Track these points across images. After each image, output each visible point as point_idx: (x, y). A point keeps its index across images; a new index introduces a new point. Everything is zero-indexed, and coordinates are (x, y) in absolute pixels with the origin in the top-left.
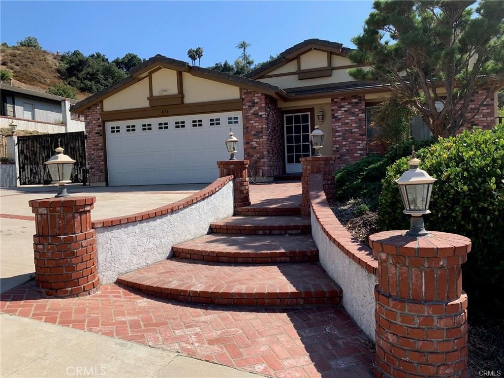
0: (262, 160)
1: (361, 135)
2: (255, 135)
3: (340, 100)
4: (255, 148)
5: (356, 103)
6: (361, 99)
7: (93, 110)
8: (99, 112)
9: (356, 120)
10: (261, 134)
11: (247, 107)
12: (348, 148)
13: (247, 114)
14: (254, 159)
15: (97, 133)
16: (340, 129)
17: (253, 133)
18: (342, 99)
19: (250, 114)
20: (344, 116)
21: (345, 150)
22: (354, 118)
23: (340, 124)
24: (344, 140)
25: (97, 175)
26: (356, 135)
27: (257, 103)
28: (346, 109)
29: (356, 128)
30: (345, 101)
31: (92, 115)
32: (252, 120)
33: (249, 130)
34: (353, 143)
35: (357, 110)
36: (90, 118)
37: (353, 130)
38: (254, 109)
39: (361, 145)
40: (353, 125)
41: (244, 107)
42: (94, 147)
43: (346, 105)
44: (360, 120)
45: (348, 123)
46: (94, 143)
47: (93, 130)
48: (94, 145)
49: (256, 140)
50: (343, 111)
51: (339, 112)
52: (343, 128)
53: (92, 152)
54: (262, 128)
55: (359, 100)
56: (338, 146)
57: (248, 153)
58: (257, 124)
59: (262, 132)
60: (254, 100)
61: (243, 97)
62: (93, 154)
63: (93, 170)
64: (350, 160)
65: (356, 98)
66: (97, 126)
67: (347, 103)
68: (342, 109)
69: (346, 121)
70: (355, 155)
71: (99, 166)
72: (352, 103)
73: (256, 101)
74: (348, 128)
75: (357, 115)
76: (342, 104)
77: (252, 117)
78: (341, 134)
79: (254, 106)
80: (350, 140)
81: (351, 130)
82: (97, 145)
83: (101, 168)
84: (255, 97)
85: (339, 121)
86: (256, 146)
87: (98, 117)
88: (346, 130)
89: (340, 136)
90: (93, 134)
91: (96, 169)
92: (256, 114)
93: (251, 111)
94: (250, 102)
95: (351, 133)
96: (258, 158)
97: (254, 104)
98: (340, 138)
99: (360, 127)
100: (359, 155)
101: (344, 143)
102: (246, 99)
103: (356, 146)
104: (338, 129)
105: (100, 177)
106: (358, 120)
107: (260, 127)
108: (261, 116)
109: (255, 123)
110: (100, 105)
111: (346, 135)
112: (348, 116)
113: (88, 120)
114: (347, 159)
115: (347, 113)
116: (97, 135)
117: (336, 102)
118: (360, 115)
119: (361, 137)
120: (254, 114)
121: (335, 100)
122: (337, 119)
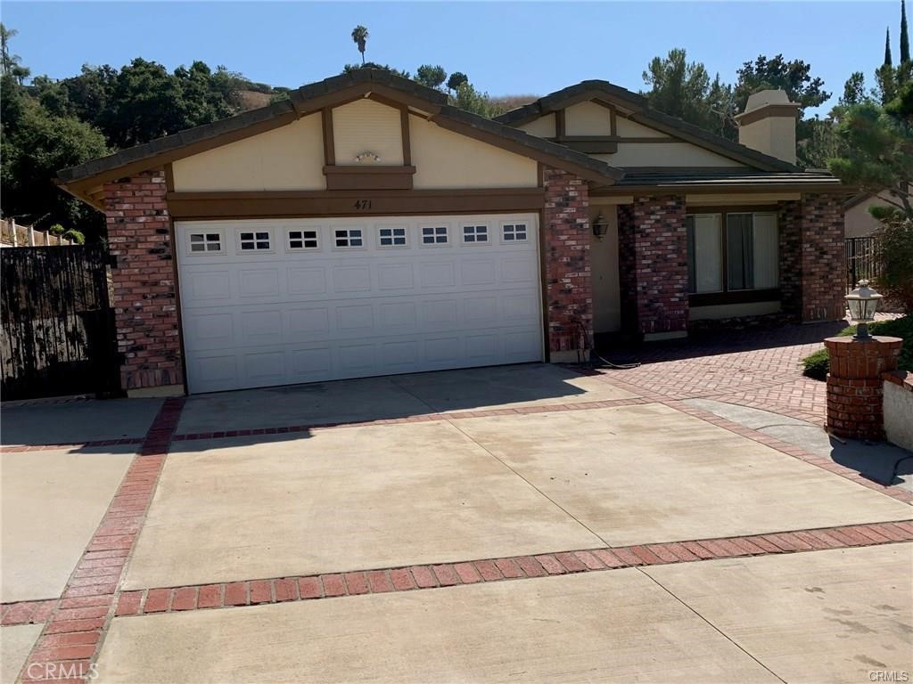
0: (584, 317)
1: (680, 265)
2: (568, 264)
3: (648, 200)
4: (570, 291)
5: (673, 207)
6: (680, 202)
7: (140, 185)
8: (159, 193)
9: (672, 239)
10: (580, 263)
11: (553, 205)
12: (661, 287)
13: (553, 221)
14: (567, 313)
15: (152, 251)
16: (649, 253)
17: (565, 260)
18: (651, 199)
19: (559, 222)
20: (654, 230)
21: (656, 292)
22: (669, 234)
23: (649, 244)
24: (655, 274)
25: (157, 368)
26: (674, 264)
27: (573, 198)
28: (658, 217)
29: (674, 251)
30: (657, 203)
31: (132, 200)
32: (562, 235)
33: (557, 255)
34: (669, 279)
35: (675, 221)
36: (126, 206)
37: (669, 256)
38: (569, 210)
39: (681, 282)
40: (670, 247)
41: (547, 205)
42: (145, 290)
43: (658, 211)
44: (679, 238)
45: (660, 243)
46: (146, 278)
47: (138, 241)
48: (144, 283)
49: (570, 275)
50: (653, 221)
51: (647, 222)
52: (654, 252)
53: (138, 304)
54: (583, 251)
55: (677, 203)
56: (645, 284)
57: (556, 302)
58: (574, 243)
59: (582, 259)
60: (568, 192)
61: (545, 183)
62: (138, 309)
63: (140, 354)
64: (665, 308)
65: (672, 200)
66: (152, 232)
67: (659, 207)
68: (652, 217)
69: (658, 239)
70: (673, 300)
71: (164, 343)
72: (667, 208)
73: (571, 194)
74: (660, 252)
75: (675, 229)
76: (652, 208)
77: (563, 227)
78: (650, 262)
79: (567, 205)
80: (664, 274)
81: (666, 255)
82: (156, 284)
83: (170, 346)
84: (569, 186)
85: (648, 239)
86: (572, 286)
87: (158, 206)
88: (658, 256)
89: (648, 266)
90: (137, 252)
91: (150, 351)
92: (570, 221)
93: (561, 215)
94: (559, 196)
95: (666, 260)
96: (575, 311)
97: (568, 201)
98: (649, 270)
99: (678, 251)
100: (677, 300)
101: (655, 279)
102: (550, 189)
103: (673, 285)
104: (646, 253)
105: (166, 372)
106: (675, 239)
107: (579, 248)
108: (581, 225)
109: (569, 239)
110: (163, 174)
111: (658, 265)
112: (661, 230)
113: (121, 213)
114: (659, 306)
115: (659, 225)
116: (155, 256)
117: (642, 204)
118: (679, 230)
119: (679, 268)
120: (566, 221)
121: (642, 200)
122: (644, 235)
